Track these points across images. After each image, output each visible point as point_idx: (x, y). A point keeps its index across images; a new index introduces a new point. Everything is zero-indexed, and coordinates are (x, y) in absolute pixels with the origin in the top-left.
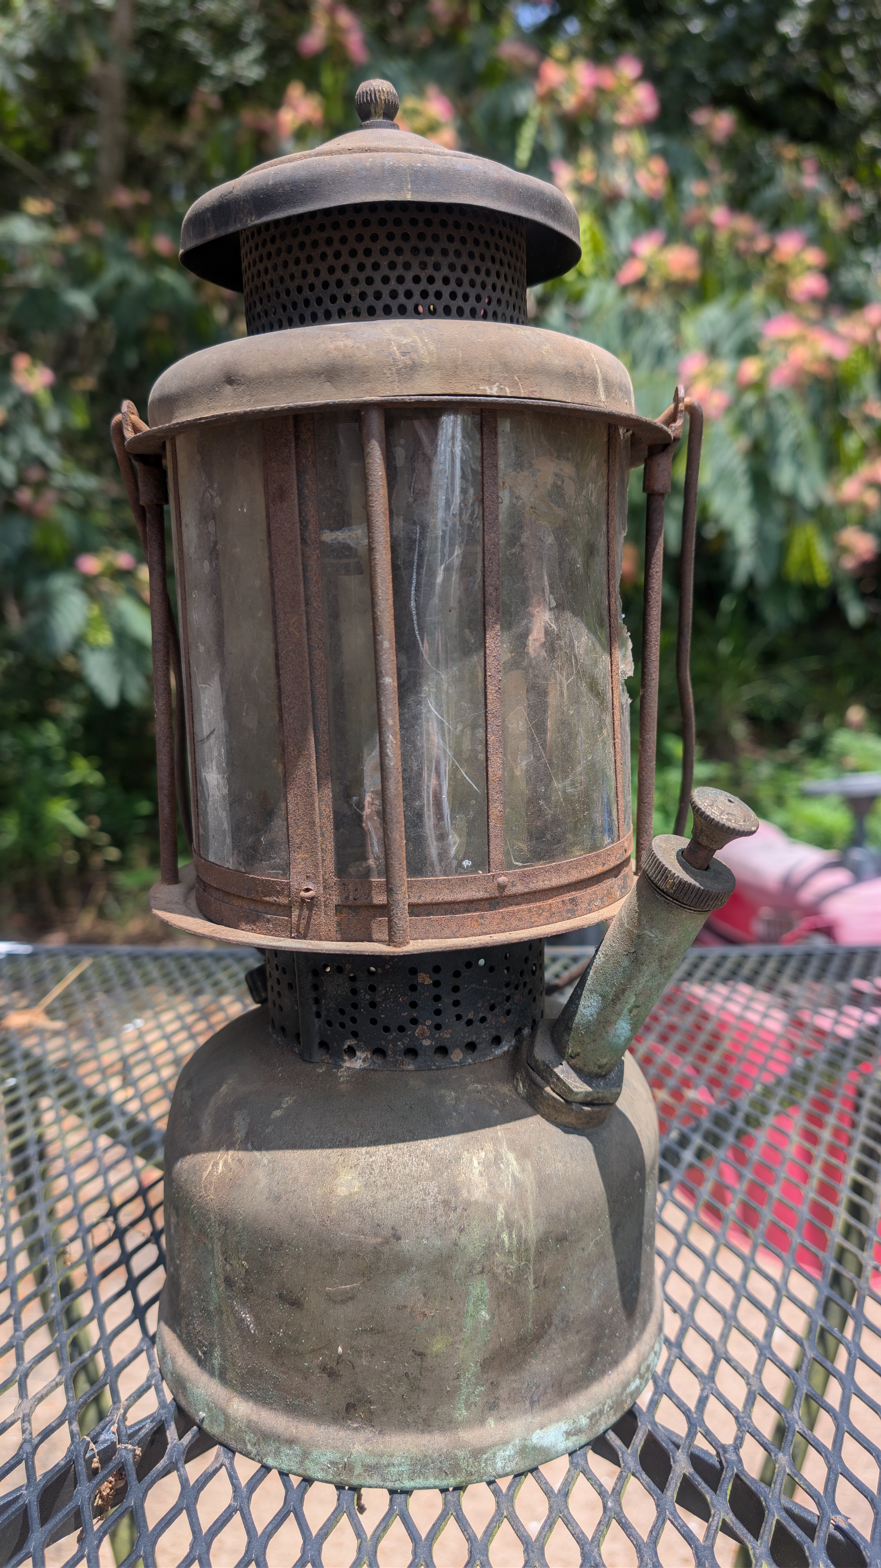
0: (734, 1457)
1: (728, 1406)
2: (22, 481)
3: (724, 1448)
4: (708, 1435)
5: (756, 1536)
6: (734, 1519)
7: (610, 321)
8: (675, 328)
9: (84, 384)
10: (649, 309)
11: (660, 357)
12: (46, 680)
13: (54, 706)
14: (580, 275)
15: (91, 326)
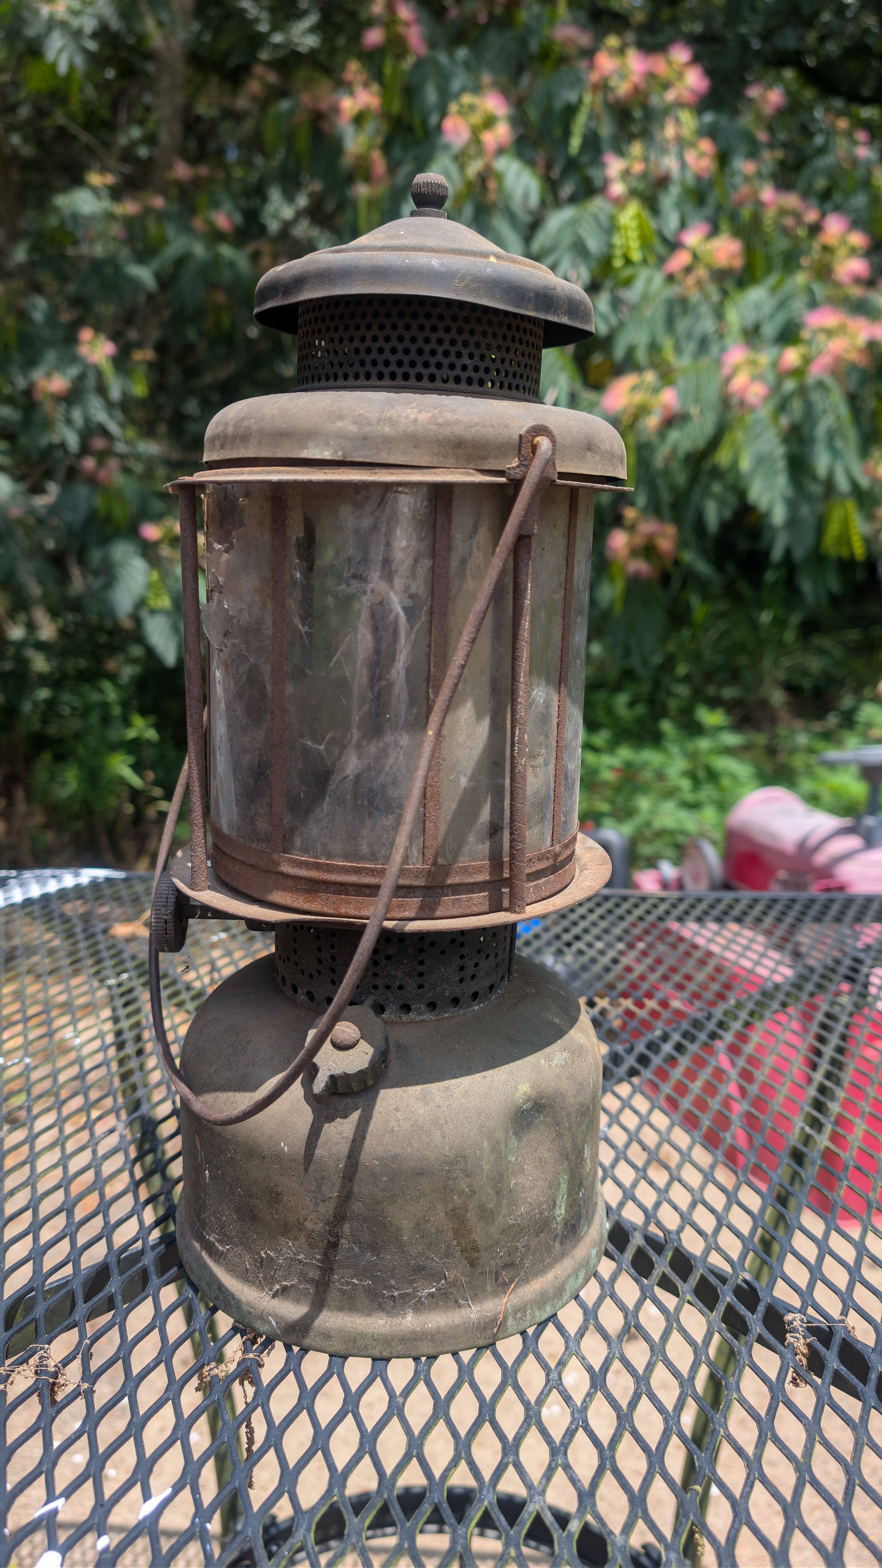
0: (676, 1237)
1: (675, 1208)
2: (85, 449)
3: (669, 1232)
4: (659, 1225)
5: (685, 1281)
6: (670, 1270)
7: (654, 312)
8: (719, 315)
9: (144, 355)
10: (694, 296)
11: (703, 345)
12: (103, 639)
13: (111, 665)
14: (628, 262)
15: (151, 297)
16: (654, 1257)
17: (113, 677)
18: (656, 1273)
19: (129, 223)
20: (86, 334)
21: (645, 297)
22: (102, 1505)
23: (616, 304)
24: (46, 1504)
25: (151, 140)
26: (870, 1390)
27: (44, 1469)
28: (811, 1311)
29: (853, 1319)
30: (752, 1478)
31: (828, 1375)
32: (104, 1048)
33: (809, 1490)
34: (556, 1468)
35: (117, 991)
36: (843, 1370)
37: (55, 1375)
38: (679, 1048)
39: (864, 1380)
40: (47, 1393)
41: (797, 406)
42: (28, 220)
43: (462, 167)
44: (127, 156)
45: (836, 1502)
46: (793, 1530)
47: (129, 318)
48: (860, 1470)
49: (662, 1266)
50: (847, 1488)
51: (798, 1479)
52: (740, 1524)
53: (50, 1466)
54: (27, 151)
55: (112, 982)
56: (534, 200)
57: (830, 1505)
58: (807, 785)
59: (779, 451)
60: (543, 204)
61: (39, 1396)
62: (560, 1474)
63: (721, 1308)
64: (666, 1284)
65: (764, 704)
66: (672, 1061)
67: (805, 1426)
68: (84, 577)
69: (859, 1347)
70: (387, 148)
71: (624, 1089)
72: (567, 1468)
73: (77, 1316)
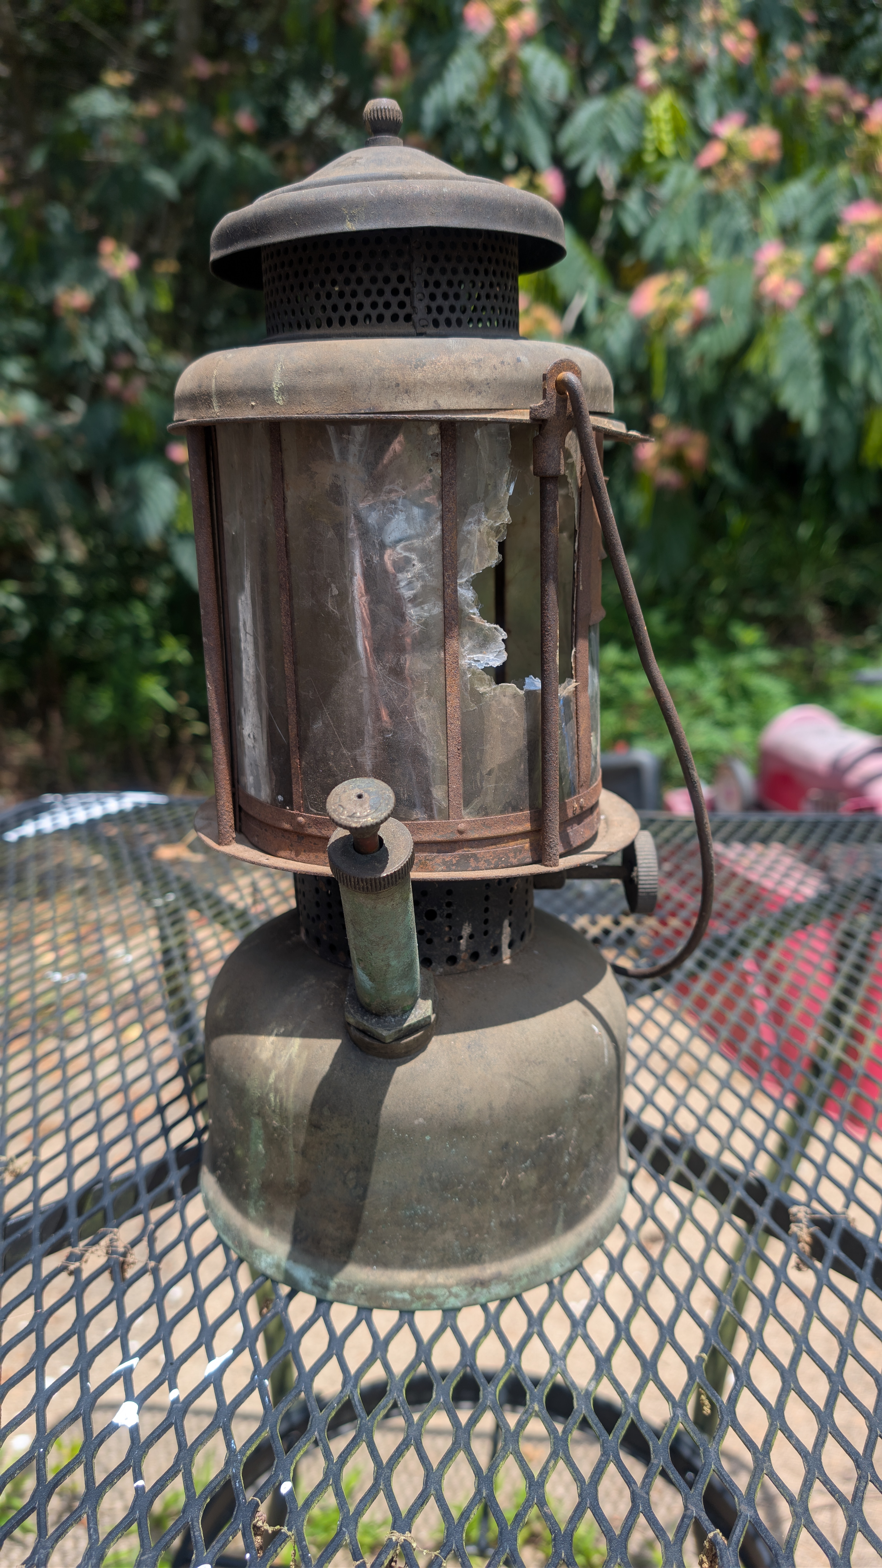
0: (691, 1138)
2: (110, 367)
6: (685, 1168)
7: (688, 207)
8: (754, 211)
9: (168, 267)
10: (729, 191)
11: (737, 243)
12: (132, 560)
13: (141, 585)
14: (660, 156)
15: (173, 206)
16: (670, 1155)
17: (143, 598)
18: (673, 1170)
19: (147, 123)
20: (108, 246)
21: (677, 193)
22: (172, 1364)
23: (648, 199)
24: (122, 1362)
25: (168, 35)
26: (866, 1273)
27: (119, 1333)
28: (816, 1205)
29: (855, 1212)
30: (753, 1348)
31: (828, 1260)
32: (153, 965)
33: (805, 1358)
34: (576, 1337)
35: (163, 912)
36: (842, 1256)
37: (124, 1255)
38: (701, 965)
39: (861, 1264)
40: (117, 1269)
41: (833, 307)
42: (43, 122)
43: (487, 57)
44: (144, 52)
45: (829, 1368)
46: (789, 1392)
47: (150, 227)
48: (853, 1342)
49: (678, 1164)
50: (840, 1357)
51: (796, 1348)
52: (742, 1386)
53: (124, 1331)
54: (41, 47)
55: (159, 902)
56: (562, 92)
57: (824, 1371)
58: (843, 703)
59: (813, 357)
60: (571, 95)
61: (111, 1273)
62: (579, 1343)
63: (732, 1202)
64: (682, 1181)
65: (801, 620)
66: (693, 976)
67: (804, 1303)
68: (113, 498)
69: (857, 1236)
70: (410, 38)
71: (646, 1003)
72: (586, 1338)
73: (141, 1205)
